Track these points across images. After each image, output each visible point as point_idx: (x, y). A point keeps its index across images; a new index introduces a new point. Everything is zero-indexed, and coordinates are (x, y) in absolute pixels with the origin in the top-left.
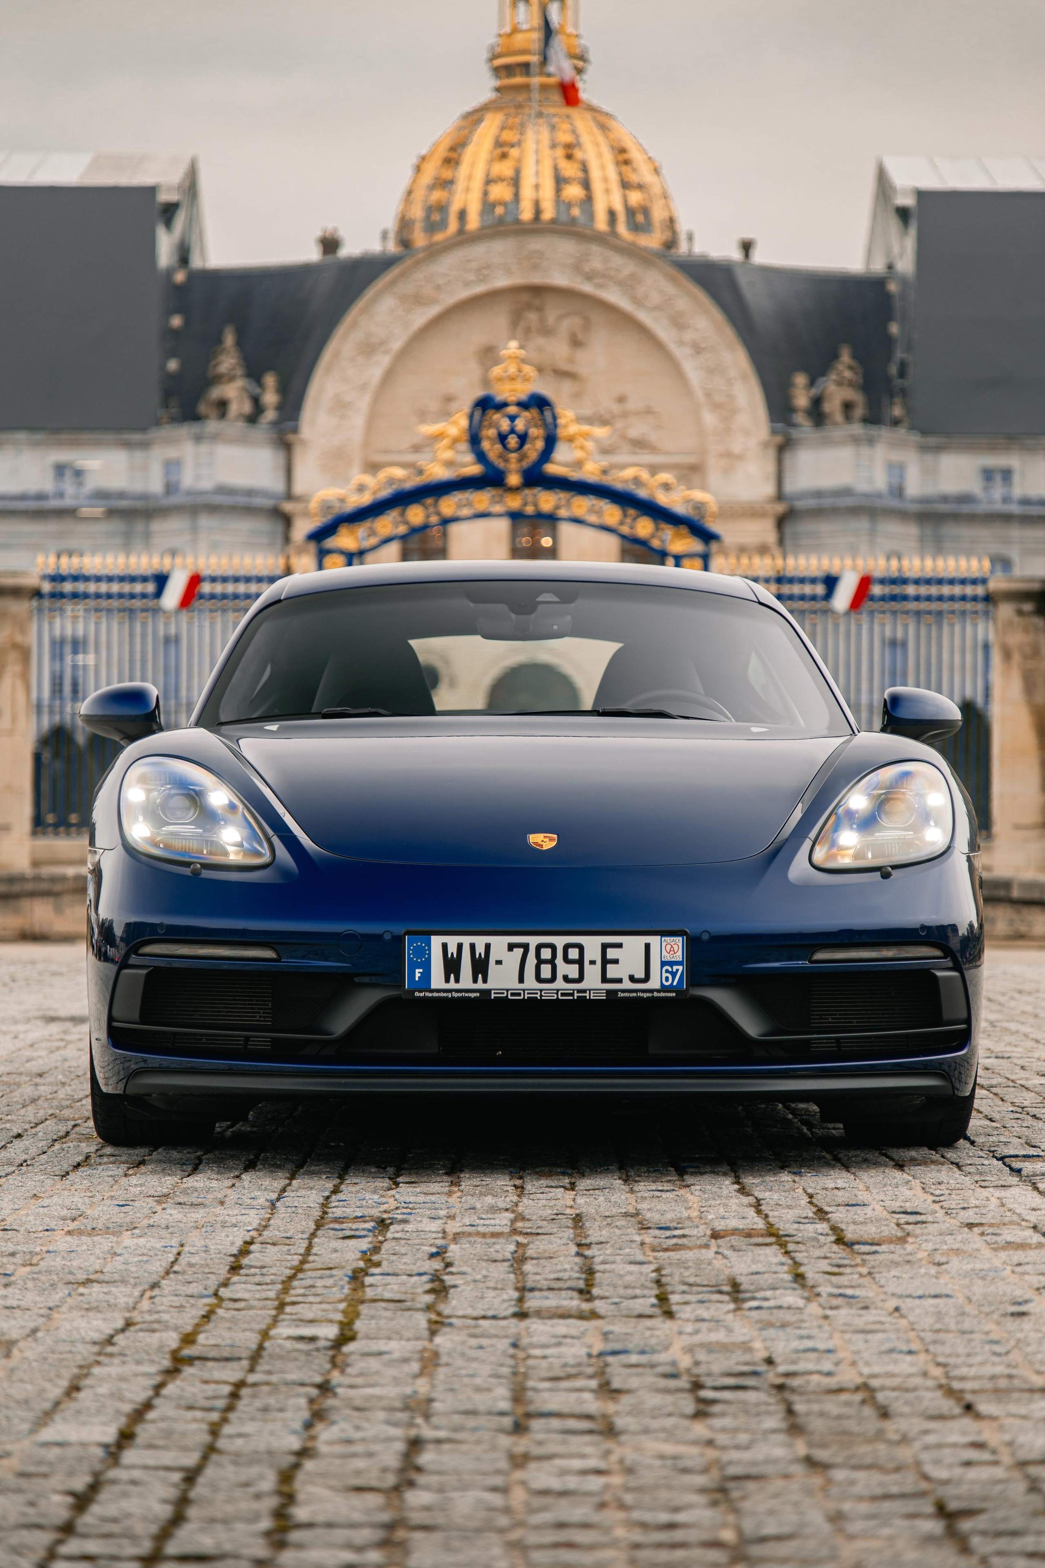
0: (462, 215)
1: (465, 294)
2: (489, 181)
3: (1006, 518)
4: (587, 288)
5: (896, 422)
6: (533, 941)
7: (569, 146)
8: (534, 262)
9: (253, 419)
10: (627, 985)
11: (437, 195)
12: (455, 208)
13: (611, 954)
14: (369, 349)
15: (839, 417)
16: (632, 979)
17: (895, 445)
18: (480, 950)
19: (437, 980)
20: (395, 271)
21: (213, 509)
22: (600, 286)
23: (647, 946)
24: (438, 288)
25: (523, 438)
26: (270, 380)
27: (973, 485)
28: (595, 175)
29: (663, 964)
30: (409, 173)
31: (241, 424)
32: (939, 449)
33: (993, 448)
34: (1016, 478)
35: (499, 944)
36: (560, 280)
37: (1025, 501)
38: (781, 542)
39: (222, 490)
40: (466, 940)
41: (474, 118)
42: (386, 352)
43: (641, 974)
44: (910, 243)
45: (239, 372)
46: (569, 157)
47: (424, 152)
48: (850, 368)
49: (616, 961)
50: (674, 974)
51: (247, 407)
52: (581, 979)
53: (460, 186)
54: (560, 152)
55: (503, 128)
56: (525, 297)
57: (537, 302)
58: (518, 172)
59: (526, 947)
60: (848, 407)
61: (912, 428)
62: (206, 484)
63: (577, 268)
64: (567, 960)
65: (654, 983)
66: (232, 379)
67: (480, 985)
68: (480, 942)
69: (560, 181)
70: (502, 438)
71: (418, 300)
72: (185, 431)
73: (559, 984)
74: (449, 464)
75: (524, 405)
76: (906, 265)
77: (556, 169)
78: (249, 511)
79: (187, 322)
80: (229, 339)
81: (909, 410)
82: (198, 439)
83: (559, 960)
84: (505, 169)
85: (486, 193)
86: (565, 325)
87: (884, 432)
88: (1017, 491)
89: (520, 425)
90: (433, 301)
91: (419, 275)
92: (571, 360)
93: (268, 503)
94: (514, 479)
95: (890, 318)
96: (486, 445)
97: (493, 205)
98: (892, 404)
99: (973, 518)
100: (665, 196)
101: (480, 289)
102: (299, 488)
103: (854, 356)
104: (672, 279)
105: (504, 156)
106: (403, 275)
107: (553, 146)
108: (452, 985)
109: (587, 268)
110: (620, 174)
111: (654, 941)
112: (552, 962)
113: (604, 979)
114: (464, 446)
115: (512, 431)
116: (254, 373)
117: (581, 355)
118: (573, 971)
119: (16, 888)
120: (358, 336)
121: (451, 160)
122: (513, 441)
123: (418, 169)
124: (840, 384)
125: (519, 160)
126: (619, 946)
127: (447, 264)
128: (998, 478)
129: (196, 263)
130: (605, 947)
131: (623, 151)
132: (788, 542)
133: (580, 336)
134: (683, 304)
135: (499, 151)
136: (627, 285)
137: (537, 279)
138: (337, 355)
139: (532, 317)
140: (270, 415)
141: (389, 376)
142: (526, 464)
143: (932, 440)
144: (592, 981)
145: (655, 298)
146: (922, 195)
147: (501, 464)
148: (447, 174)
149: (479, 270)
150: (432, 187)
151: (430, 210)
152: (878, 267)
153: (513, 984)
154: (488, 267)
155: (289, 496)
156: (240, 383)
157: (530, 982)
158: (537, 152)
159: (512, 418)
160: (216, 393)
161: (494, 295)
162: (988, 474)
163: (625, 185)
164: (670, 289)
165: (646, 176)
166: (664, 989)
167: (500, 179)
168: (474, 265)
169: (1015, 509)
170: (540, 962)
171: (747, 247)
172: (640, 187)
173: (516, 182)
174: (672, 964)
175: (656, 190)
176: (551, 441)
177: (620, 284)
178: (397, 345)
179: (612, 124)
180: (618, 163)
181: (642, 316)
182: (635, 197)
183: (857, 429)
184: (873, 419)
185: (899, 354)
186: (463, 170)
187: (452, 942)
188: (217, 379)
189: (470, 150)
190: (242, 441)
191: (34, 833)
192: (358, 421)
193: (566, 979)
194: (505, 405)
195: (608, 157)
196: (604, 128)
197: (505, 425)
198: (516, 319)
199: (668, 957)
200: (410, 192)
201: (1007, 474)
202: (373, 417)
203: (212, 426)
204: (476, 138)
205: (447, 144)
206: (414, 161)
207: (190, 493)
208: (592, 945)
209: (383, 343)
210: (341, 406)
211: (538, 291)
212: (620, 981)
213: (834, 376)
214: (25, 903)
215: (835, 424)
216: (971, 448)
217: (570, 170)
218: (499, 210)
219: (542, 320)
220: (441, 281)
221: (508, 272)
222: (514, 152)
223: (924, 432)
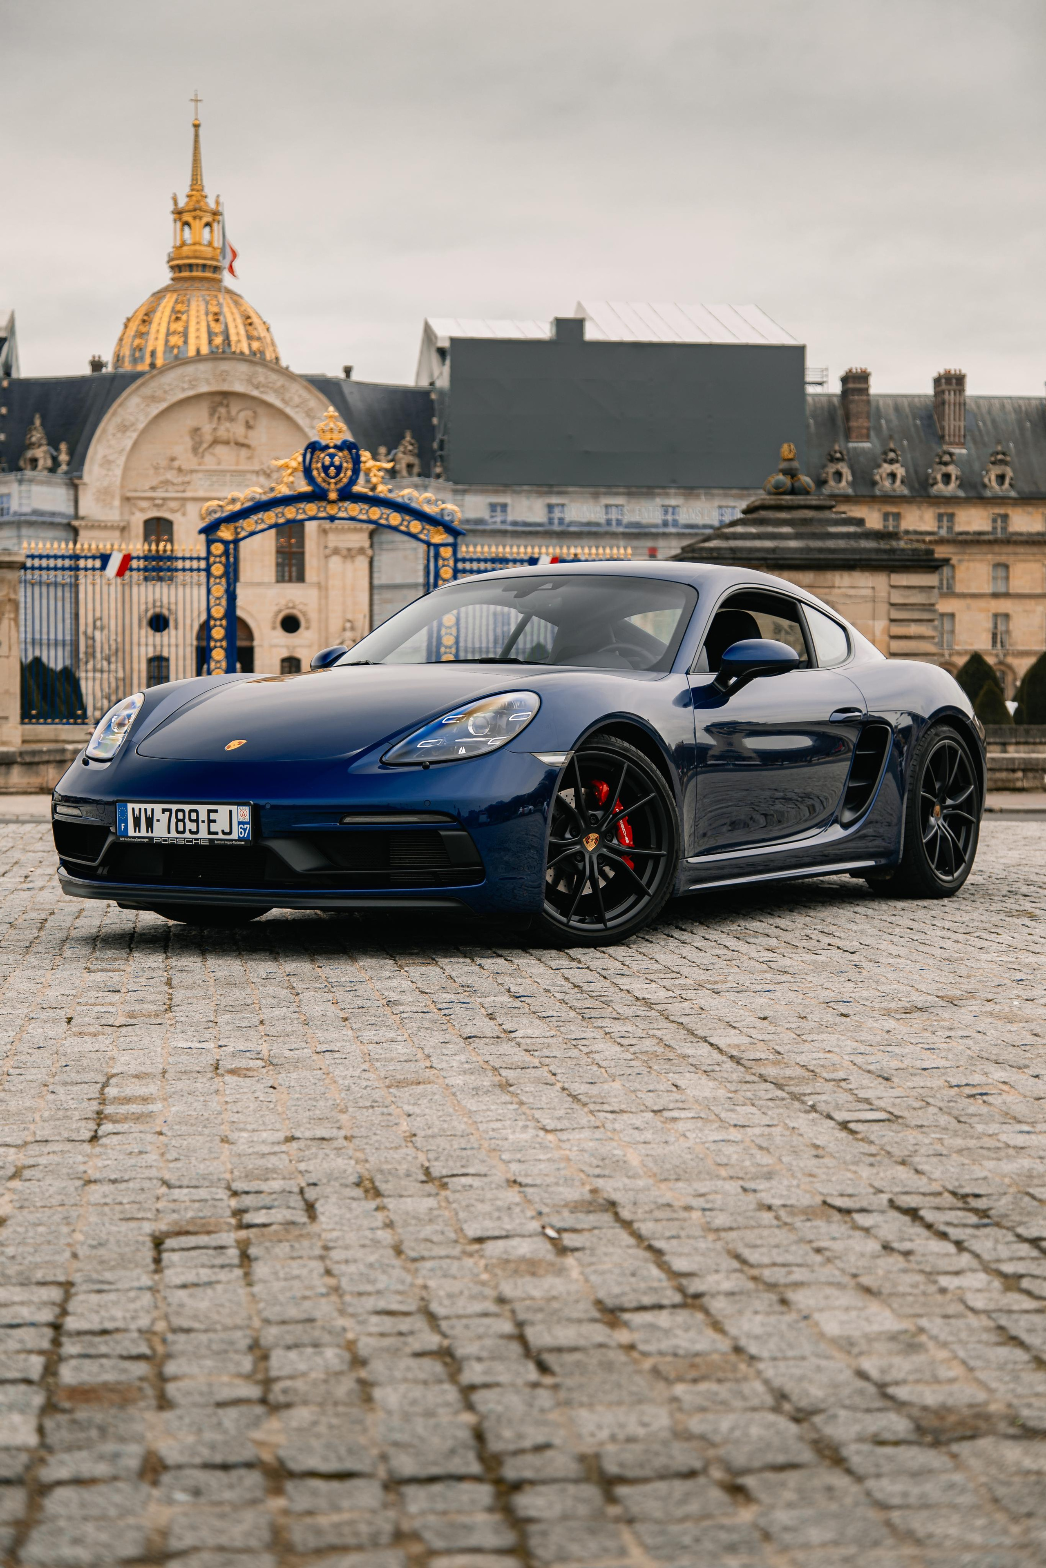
0: (153, 354)
1: (182, 396)
2: (168, 334)
3: (504, 533)
4: (255, 393)
5: (438, 476)
6: (174, 807)
7: (216, 314)
8: (223, 377)
9: (53, 470)
10: (221, 836)
11: (137, 342)
12: (149, 349)
13: (213, 816)
14: (124, 428)
15: (404, 473)
16: (224, 833)
17: (438, 489)
18: (149, 813)
19: (131, 832)
20: (139, 382)
21: (31, 524)
22: (262, 392)
23: (231, 812)
24: (165, 392)
25: (339, 469)
26: (63, 447)
27: (485, 514)
28: (232, 331)
29: (239, 823)
30: (122, 327)
31: (45, 473)
32: (465, 492)
33: (496, 492)
34: (509, 509)
35: (158, 808)
36: (239, 388)
37: (515, 523)
38: (372, 546)
39: (35, 512)
40: (143, 806)
41: (159, 295)
42: (135, 431)
43: (227, 830)
44: (446, 369)
45: (44, 442)
46: (217, 320)
47: (130, 315)
48: (412, 444)
49: (214, 821)
50: (245, 830)
51: (49, 463)
52: (197, 832)
53: (152, 336)
54: (211, 318)
55: (176, 302)
56: (218, 399)
57: (225, 402)
58: (186, 328)
59: (170, 810)
60: (410, 466)
61: (447, 480)
62: (26, 509)
63: (249, 381)
64: (191, 820)
65: (234, 836)
66: (40, 445)
67: (150, 835)
68: (149, 807)
69: (211, 335)
70: (326, 469)
71: (154, 399)
72: (12, 477)
73: (187, 835)
74: (290, 485)
75: (339, 448)
76: (443, 381)
77: (208, 326)
78: (52, 525)
79: (9, 411)
80: (38, 422)
81: (446, 469)
82: (20, 482)
83: (187, 820)
84: (178, 326)
85: (167, 341)
86: (242, 415)
87: (432, 481)
88: (510, 518)
89: (337, 461)
90: (164, 400)
91: (154, 384)
92: (246, 437)
93: (65, 521)
94: (333, 496)
95: (433, 416)
96: (315, 473)
97: (173, 347)
98: (435, 466)
99: (484, 533)
100: (273, 344)
101: (191, 393)
102: (82, 512)
103: (413, 437)
104: (306, 388)
105: (177, 319)
106: (143, 384)
107: (207, 314)
108: (137, 834)
109: (255, 382)
110: (247, 331)
111: (234, 808)
112: (183, 820)
113: (210, 833)
114: (301, 475)
115: (332, 464)
116: (54, 443)
117: (251, 433)
118: (192, 826)
119: (37, 759)
120: (117, 420)
121: (146, 319)
122: (332, 471)
123: (126, 326)
124: (404, 453)
125: (187, 322)
126: (216, 811)
127: (170, 377)
128: (499, 509)
129: (14, 375)
130: (209, 811)
131: (249, 317)
132: (376, 546)
133: (251, 423)
134: (313, 403)
135: (174, 317)
136: (280, 391)
137: (225, 387)
138: (104, 431)
139: (222, 410)
140: (64, 467)
141: (136, 444)
142: (341, 485)
143: (460, 487)
144: (203, 834)
145: (297, 400)
146: (453, 341)
147: (324, 485)
148: (143, 329)
149: (190, 382)
150: (135, 337)
151: (134, 350)
152: (424, 383)
153: (165, 834)
154: (196, 380)
155: (76, 516)
156: (44, 448)
157: (173, 834)
158: (198, 317)
159: (332, 456)
160: (30, 454)
161: (199, 397)
162: (493, 507)
163: (250, 338)
164: (305, 394)
165: (263, 333)
166: (240, 839)
167: (175, 333)
168: (187, 379)
169: (510, 528)
170: (178, 820)
171: (348, 371)
172: (259, 339)
173: (185, 335)
174: (244, 823)
175: (268, 340)
176: (356, 471)
177: (275, 391)
178: (141, 426)
179: (241, 301)
180: (245, 325)
181: (288, 410)
182: (255, 345)
183: (416, 479)
184: (425, 473)
185: (439, 436)
186: (154, 326)
187: (137, 806)
188: (31, 446)
189: (158, 314)
190: (48, 483)
191: (22, 723)
192: (118, 472)
193: (191, 832)
194: (327, 447)
195: (239, 321)
196: (237, 304)
197: (327, 460)
198: (213, 411)
199: (241, 820)
200: (121, 340)
201: (504, 506)
202: (126, 469)
203: (29, 473)
204: (160, 308)
205: (143, 311)
206: (124, 320)
207: (15, 514)
208: (203, 809)
209: (133, 425)
210: (107, 463)
211: (225, 394)
212: (216, 833)
213: (401, 448)
214: (42, 768)
215: (403, 477)
216: (483, 492)
217: (217, 328)
218: (175, 351)
219: (228, 412)
220: (167, 388)
221: (208, 382)
222: (184, 317)
223: (456, 483)
